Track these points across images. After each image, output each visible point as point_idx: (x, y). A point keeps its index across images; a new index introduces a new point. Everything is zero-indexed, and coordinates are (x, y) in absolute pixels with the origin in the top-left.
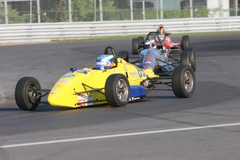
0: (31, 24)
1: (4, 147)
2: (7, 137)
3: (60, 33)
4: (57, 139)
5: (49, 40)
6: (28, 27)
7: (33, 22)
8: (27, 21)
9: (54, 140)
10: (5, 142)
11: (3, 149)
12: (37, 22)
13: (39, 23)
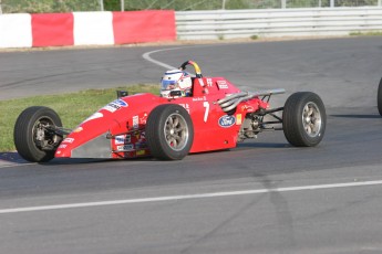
0: (320, 8)
1: (280, 189)
2: (283, 176)
3: (363, 23)
4: (358, 181)
5: (346, 34)
6: (316, 14)
7: (323, 6)
8: (314, 4)
9: (353, 181)
10: (281, 183)
11: (278, 193)
12: (329, 6)
13: (332, 7)
